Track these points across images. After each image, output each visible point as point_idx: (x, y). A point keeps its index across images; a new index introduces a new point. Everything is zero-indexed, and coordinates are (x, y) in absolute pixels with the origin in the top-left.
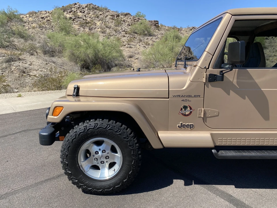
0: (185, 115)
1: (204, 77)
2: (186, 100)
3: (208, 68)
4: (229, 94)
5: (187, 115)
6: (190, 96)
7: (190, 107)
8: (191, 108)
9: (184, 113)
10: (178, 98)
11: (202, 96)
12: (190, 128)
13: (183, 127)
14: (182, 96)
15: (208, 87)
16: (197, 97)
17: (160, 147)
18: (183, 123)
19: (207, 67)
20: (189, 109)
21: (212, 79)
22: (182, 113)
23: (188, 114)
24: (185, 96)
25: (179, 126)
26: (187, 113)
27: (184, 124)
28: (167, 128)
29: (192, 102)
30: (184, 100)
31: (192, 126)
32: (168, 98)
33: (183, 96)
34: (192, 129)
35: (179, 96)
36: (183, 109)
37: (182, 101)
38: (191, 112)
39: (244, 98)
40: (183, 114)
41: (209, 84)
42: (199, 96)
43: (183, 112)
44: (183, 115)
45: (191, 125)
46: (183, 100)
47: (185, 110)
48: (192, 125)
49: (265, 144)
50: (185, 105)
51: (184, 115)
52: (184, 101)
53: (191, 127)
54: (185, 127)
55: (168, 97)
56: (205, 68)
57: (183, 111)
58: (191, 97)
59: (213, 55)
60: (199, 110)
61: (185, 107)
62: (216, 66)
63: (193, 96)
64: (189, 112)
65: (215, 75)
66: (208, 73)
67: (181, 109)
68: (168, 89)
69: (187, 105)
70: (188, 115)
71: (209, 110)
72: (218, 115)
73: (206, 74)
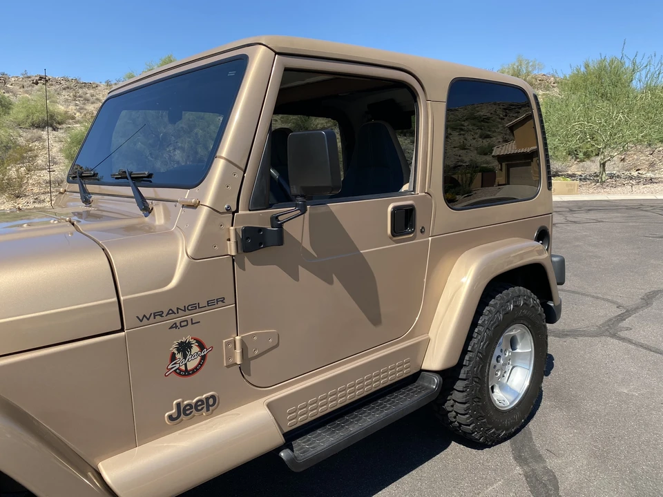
0: (187, 373)
1: (229, 240)
2: (183, 324)
3: (237, 211)
5: (193, 370)
6: (195, 307)
7: (198, 341)
8: (202, 347)
9: (183, 368)
10: (155, 321)
11: (230, 299)
12: (208, 410)
13: (184, 414)
14: (168, 314)
15: (243, 267)
16: (216, 306)
18: (183, 402)
19: (234, 209)
20: (195, 349)
21: (252, 241)
22: (175, 371)
23: (196, 368)
24: (178, 309)
25: (170, 417)
26: (191, 365)
27: (185, 403)
29: (205, 324)
30: (178, 324)
31: (211, 401)
32: (122, 330)
33: (174, 313)
34: (213, 411)
35: (161, 316)
36: (179, 356)
37: (171, 328)
38: (203, 358)
39: (330, 282)
40: (181, 370)
41: (246, 260)
42: (223, 300)
43: (177, 366)
44: (179, 374)
45: (207, 399)
46: (174, 326)
47: (185, 357)
48: (213, 397)
49: (383, 383)
50: (184, 340)
51: (185, 375)
52: (176, 327)
53: (209, 406)
54: (191, 412)
55: (120, 328)
56: (228, 210)
57: (180, 362)
58: (198, 310)
59: (244, 168)
60: (227, 344)
61: (184, 348)
62: (258, 203)
63: (203, 303)
64: (199, 358)
65: (260, 229)
66: (239, 226)
67: (173, 357)
68: (115, 299)
69: (189, 339)
70: (195, 370)
71: (253, 335)
72: (278, 344)
73: (234, 230)
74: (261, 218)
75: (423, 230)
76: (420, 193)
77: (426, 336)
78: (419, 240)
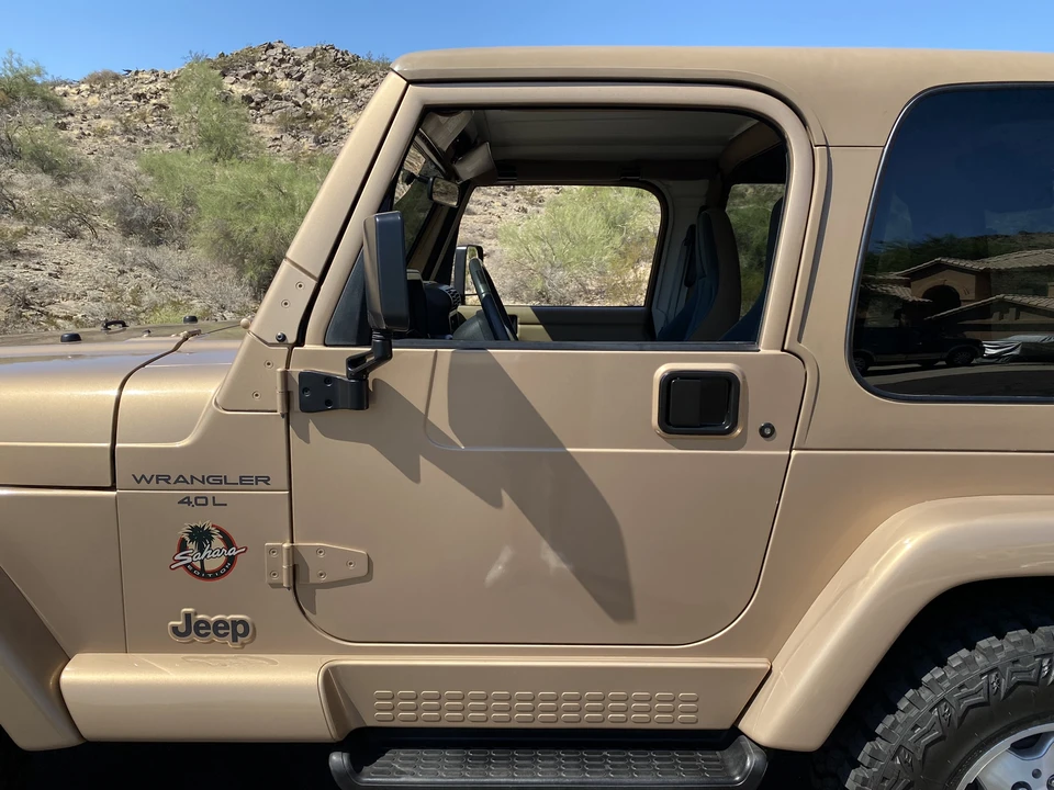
0: (203, 574)
2: (199, 501)
3: (300, 341)
4: (415, 476)
5: (213, 572)
6: (220, 481)
7: (222, 532)
8: (229, 542)
9: (198, 565)
10: (156, 486)
11: (279, 480)
12: (235, 640)
13: (196, 634)
14: (177, 481)
15: (305, 438)
16: (254, 487)
17: (58, 738)
18: (196, 614)
19: (292, 338)
20: (217, 543)
21: (314, 396)
22: (186, 566)
23: (218, 571)
24: (192, 477)
25: (175, 629)
26: (211, 565)
27: (200, 617)
29: (235, 510)
30: (192, 500)
31: (240, 629)
32: (113, 488)
33: (186, 481)
34: (243, 644)
35: (166, 481)
36: (192, 546)
37: (181, 502)
38: (231, 560)
40: (195, 568)
41: (311, 425)
42: (267, 480)
43: (189, 560)
44: (191, 572)
45: (235, 623)
46: (186, 501)
47: (201, 550)
49: (613, 719)
50: (200, 525)
51: (200, 577)
52: (189, 503)
53: (237, 635)
54: (207, 634)
55: (109, 484)
56: (282, 339)
57: (193, 555)
58: (224, 486)
59: (317, 274)
60: (272, 550)
61: (201, 536)
62: (332, 336)
63: (233, 478)
64: (224, 558)
65: (328, 379)
66: (295, 370)
67: (183, 546)
68: (108, 445)
69: (208, 524)
70: (216, 575)
71: (319, 550)
72: (368, 576)
73: (286, 375)
74: (333, 360)
75: (767, 432)
76: (766, 347)
77: (760, 663)
78: (756, 451)
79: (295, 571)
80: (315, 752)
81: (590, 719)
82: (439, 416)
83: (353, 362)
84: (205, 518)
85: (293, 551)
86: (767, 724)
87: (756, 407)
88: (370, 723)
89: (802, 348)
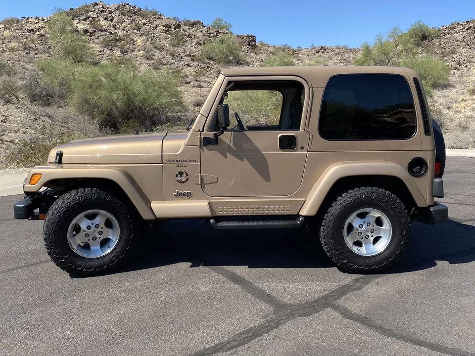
0: (181, 182)
1: (198, 140)
2: (181, 166)
3: (203, 131)
6: (185, 161)
7: (186, 173)
8: (187, 175)
9: (180, 180)
10: (172, 163)
11: (198, 161)
13: (179, 196)
14: (176, 161)
15: (203, 151)
16: (193, 162)
17: (152, 217)
18: (179, 191)
19: (201, 130)
20: (185, 175)
21: (206, 142)
22: (177, 180)
25: (175, 195)
26: (183, 180)
28: (162, 198)
29: (189, 168)
30: (179, 166)
31: (189, 194)
32: (162, 163)
33: (178, 161)
34: (189, 198)
35: (174, 161)
36: (179, 176)
37: (177, 166)
38: (187, 179)
41: (205, 148)
42: (195, 161)
44: (179, 182)
47: (181, 177)
49: (271, 213)
50: (181, 171)
53: (188, 196)
54: (182, 196)
56: (199, 130)
57: (179, 178)
59: (207, 117)
60: (197, 176)
61: (181, 174)
62: (210, 129)
63: (188, 161)
65: (209, 138)
66: (202, 137)
67: (177, 176)
68: (161, 154)
70: (184, 182)
71: (207, 176)
72: (217, 182)
73: (200, 137)
74: (211, 135)
75: (302, 148)
76: (301, 130)
77: (303, 199)
78: (300, 152)
79: (202, 180)
80: (207, 219)
81: (266, 213)
82: (232, 145)
83: (215, 134)
84: (182, 169)
85: (201, 176)
86: (304, 212)
87: (299, 143)
88: (218, 215)
89: (309, 130)
